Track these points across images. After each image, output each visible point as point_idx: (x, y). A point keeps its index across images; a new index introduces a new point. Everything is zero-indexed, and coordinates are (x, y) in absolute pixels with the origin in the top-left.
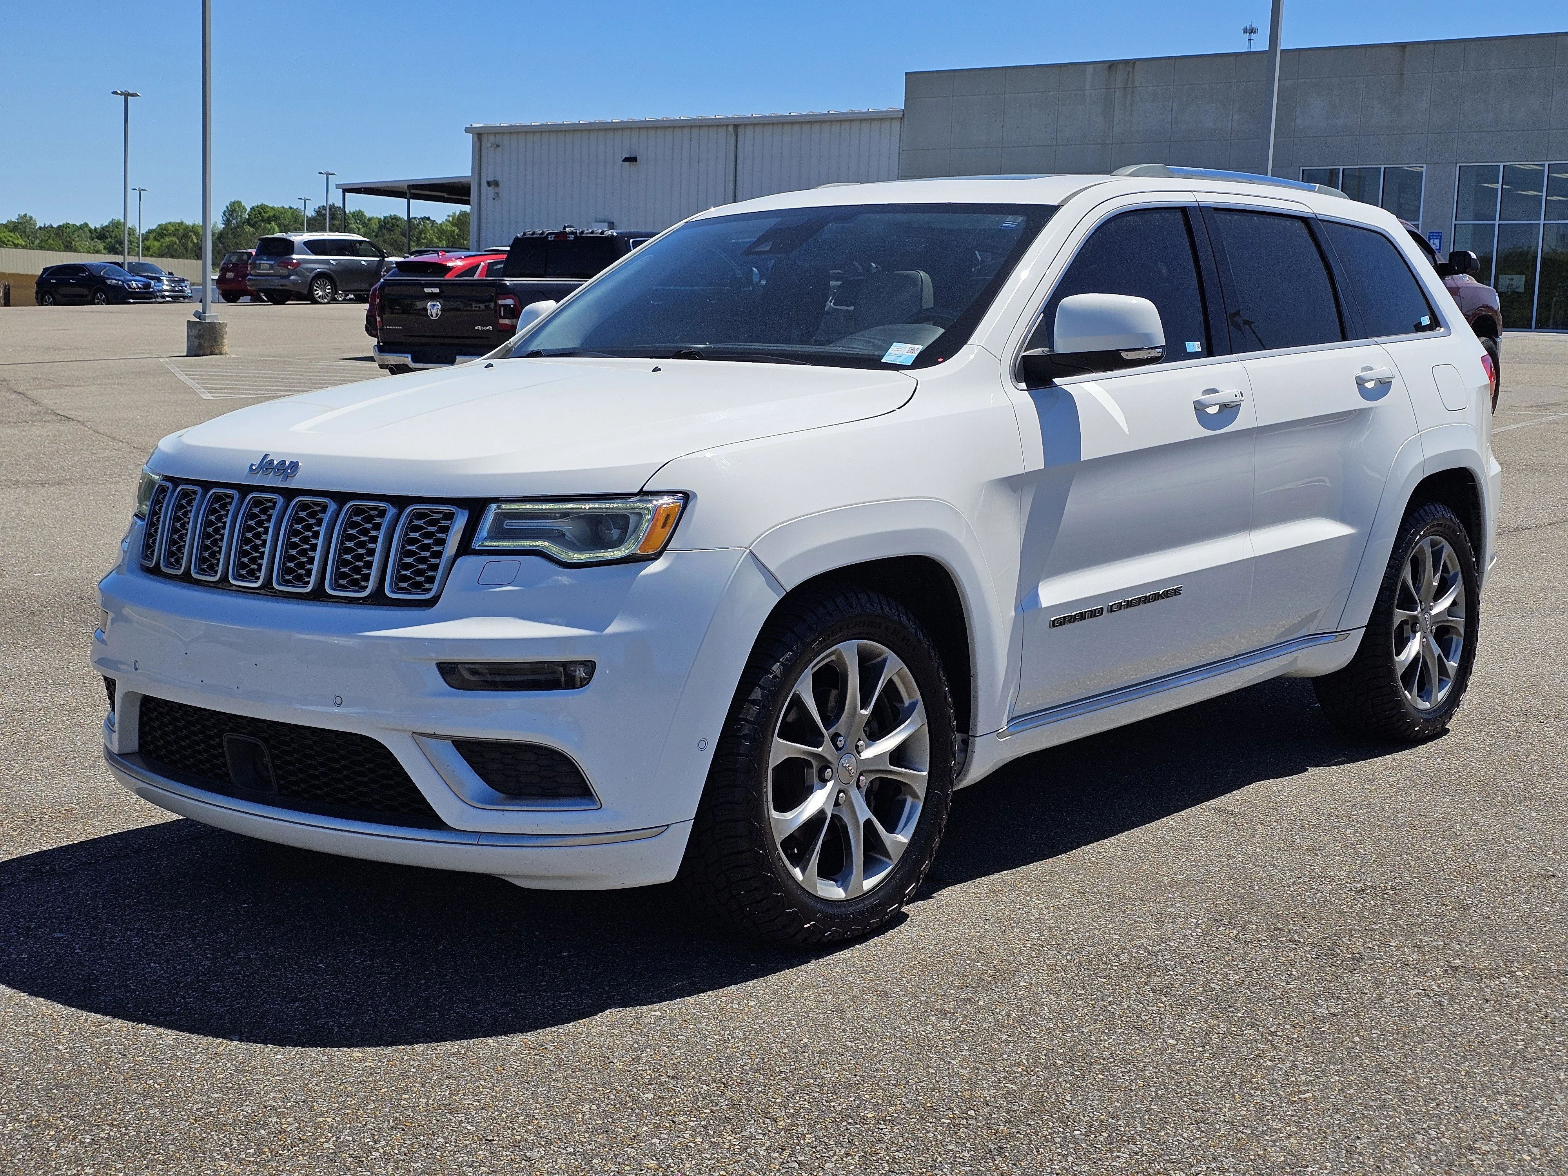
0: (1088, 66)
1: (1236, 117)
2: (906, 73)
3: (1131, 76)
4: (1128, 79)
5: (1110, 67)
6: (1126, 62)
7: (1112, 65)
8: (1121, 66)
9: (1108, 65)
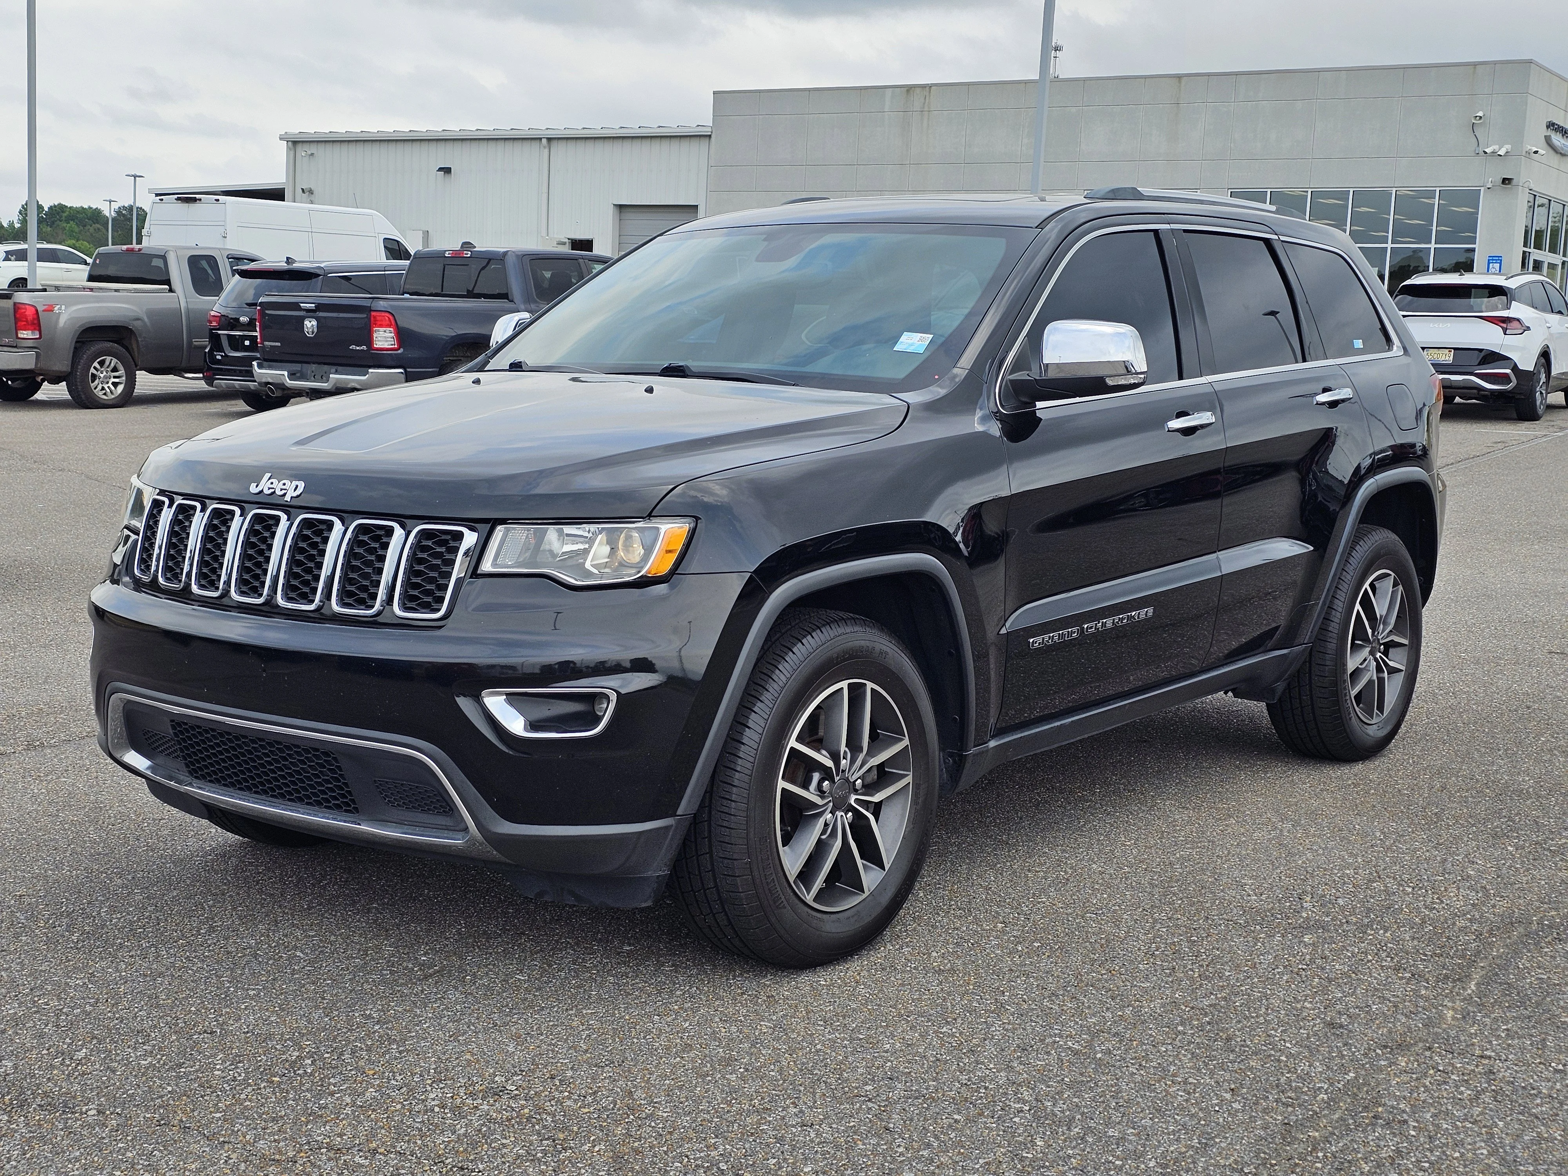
0: (889, 92)
1: (1025, 141)
2: (714, 93)
3: (927, 101)
4: (924, 104)
5: (908, 91)
6: (923, 87)
7: (909, 89)
8: (918, 90)
9: (906, 89)
